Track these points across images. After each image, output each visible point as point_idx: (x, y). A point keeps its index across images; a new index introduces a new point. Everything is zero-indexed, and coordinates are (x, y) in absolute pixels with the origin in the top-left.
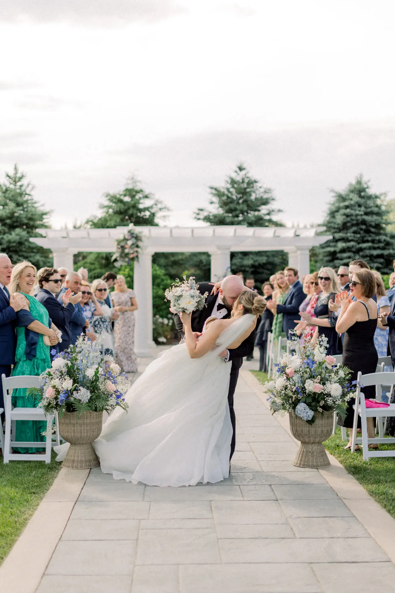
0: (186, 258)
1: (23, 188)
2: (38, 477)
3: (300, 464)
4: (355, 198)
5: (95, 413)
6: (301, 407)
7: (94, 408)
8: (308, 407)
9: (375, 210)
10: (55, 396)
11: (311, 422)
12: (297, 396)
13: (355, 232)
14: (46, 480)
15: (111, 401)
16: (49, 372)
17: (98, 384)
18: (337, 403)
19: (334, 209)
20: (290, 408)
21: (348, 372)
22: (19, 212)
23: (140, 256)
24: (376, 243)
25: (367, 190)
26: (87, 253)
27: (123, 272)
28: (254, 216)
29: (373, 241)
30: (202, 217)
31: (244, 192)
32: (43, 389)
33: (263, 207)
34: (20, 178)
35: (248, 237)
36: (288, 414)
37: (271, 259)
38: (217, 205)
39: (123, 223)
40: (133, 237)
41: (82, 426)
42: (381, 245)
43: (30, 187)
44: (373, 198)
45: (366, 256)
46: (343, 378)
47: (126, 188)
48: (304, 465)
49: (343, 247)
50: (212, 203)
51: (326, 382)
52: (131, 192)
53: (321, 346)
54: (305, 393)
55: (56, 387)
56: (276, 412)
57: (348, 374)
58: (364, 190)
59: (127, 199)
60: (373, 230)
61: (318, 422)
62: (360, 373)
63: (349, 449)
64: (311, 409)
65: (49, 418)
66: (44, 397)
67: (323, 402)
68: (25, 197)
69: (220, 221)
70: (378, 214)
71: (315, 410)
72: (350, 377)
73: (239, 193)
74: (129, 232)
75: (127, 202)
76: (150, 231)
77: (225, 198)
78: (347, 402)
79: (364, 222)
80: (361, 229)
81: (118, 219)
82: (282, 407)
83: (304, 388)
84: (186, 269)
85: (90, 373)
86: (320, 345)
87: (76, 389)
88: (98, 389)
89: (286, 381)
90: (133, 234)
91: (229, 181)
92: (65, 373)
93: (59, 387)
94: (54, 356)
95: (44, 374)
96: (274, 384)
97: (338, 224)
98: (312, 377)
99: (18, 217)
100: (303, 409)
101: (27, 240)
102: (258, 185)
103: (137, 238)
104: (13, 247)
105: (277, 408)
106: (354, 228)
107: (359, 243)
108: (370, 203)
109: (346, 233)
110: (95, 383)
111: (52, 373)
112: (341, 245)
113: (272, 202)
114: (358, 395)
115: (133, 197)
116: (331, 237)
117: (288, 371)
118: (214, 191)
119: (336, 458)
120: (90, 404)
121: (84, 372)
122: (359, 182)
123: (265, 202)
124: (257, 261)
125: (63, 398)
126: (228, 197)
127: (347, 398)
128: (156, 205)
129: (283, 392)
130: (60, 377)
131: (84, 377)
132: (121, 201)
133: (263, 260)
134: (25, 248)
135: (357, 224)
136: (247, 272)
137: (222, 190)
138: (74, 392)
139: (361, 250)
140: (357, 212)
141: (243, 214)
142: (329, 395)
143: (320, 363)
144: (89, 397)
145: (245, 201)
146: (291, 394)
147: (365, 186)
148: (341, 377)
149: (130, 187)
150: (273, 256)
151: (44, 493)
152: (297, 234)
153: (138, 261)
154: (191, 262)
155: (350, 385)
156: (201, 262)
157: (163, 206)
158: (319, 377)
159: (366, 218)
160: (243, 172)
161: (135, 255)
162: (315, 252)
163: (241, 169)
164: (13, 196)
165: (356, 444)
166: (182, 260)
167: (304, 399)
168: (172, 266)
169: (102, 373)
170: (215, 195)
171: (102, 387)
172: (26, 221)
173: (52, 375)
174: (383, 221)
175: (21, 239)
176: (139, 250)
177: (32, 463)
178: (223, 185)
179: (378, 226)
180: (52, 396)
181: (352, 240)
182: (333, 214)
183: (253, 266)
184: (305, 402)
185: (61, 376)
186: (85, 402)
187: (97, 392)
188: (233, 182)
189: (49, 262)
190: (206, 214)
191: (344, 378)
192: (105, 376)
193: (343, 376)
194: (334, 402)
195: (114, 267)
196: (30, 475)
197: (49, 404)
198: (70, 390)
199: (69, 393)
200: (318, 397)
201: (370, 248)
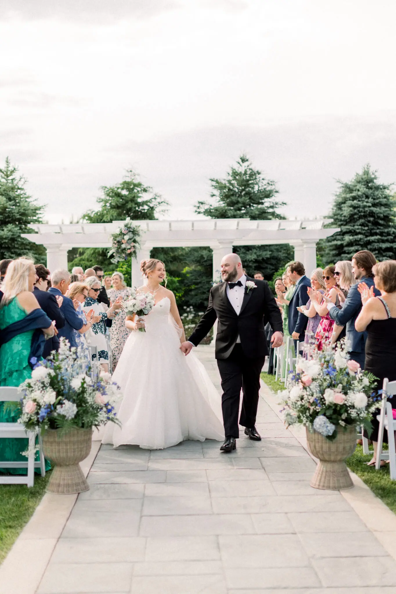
0: (187, 254)
1: (15, 182)
2: (17, 506)
3: (319, 485)
4: (363, 189)
5: (82, 430)
6: (320, 420)
7: (81, 425)
8: (328, 420)
9: (384, 201)
10: (36, 411)
11: (331, 438)
12: (315, 407)
13: (362, 225)
14: (26, 510)
15: (101, 416)
16: (29, 384)
17: (85, 396)
18: (361, 415)
19: (340, 200)
20: (307, 422)
21: (373, 380)
22: (10, 207)
23: (137, 251)
24: (385, 236)
25: (375, 181)
26: (83, 249)
27: (121, 269)
28: (257, 209)
29: (381, 234)
30: (202, 210)
31: (246, 184)
32: (23, 403)
33: (266, 200)
34: (12, 172)
35: (251, 230)
36: (305, 428)
37: (275, 254)
38: (218, 198)
39: (120, 217)
40: (130, 231)
41: (68, 445)
42: (390, 237)
43: (23, 180)
44: (381, 189)
45: (375, 250)
46: (367, 387)
47: (124, 181)
48: (324, 486)
49: (350, 240)
50: (213, 196)
51: (348, 391)
52: (129, 186)
53: (343, 350)
54: (325, 404)
55: (37, 400)
56: (291, 426)
57: (374, 382)
58: (371, 181)
59: (125, 192)
60: (381, 222)
61: (340, 437)
62: (386, 380)
63: (373, 465)
64: (332, 422)
65: (31, 436)
66: (24, 412)
67: (346, 414)
68: (17, 192)
69: (222, 215)
70: (386, 205)
71: (336, 424)
72: (376, 385)
73: (241, 186)
74: (126, 226)
75: (125, 196)
76: (148, 224)
77: (226, 190)
78: (372, 413)
79: (372, 214)
80: (369, 221)
81: (115, 213)
82: (298, 419)
83: (322, 399)
84: (186, 265)
85: (76, 384)
86: (341, 348)
87: (60, 403)
88: (86, 402)
89: (302, 390)
90: (130, 228)
91: (231, 173)
92: (47, 384)
93: (40, 401)
94: (35, 365)
95: (23, 385)
96: (288, 393)
97: (345, 216)
98: (332, 386)
99: (9, 212)
100: (323, 422)
101: (19, 236)
102: (261, 176)
103: (134, 232)
104: (5, 243)
105: (292, 421)
106: (362, 221)
107: (367, 236)
108: (378, 193)
109: (354, 226)
110: (81, 396)
111: (32, 385)
112: (348, 238)
113: (276, 195)
114: (384, 405)
115: (130, 190)
116: (339, 230)
117: (304, 379)
118: (214, 183)
119: (360, 477)
120: (76, 421)
121: (70, 383)
122: (366, 173)
123: (268, 195)
124: (260, 255)
125: (44, 414)
126: (229, 189)
127: (373, 409)
128: (155, 199)
129: (299, 403)
130: (42, 389)
131: (70, 388)
132: (118, 195)
133: (267, 254)
134: (17, 244)
135: (365, 216)
136: (250, 267)
137: (223, 182)
138: (58, 407)
139: (369, 243)
140: (365, 204)
141: (245, 207)
142: (353, 407)
143: (341, 369)
144: (75, 412)
145: (248, 194)
146: (307, 405)
147: (373, 176)
148: (366, 386)
149: (128, 180)
150: (278, 250)
151: (21, 527)
152: (303, 226)
153: (136, 257)
154: (192, 258)
155: (376, 394)
156: (202, 257)
157: (163, 200)
158: (340, 385)
159: (374, 209)
160: (246, 164)
161: (132, 250)
162: (320, 246)
163: (243, 160)
164: (4, 190)
165: (381, 460)
166: (182, 255)
167: (323, 412)
168: (171, 262)
169: (91, 384)
170: (216, 187)
171: (90, 400)
172: (18, 216)
173: (32, 387)
174: (392, 213)
175: (13, 235)
176: (136, 245)
177: (12, 487)
178: (224, 177)
179: (386, 218)
180: (32, 412)
181: (360, 233)
182: (339, 205)
183: (256, 261)
184: (324, 415)
185: (43, 387)
186: (70, 418)
187: (84, 406)
188: (235, 174)
189: (43, 259)
190: (207, 207)
191: (369, 387)
192: (93, 386)
193: (368, 384)
194: (358, 415)
195: (111, 263)
196: (8, 503)
197: (30, 419)
198: (53, 405)
199: (52, 408)
200: (340, 409)
201: (378, 241)
